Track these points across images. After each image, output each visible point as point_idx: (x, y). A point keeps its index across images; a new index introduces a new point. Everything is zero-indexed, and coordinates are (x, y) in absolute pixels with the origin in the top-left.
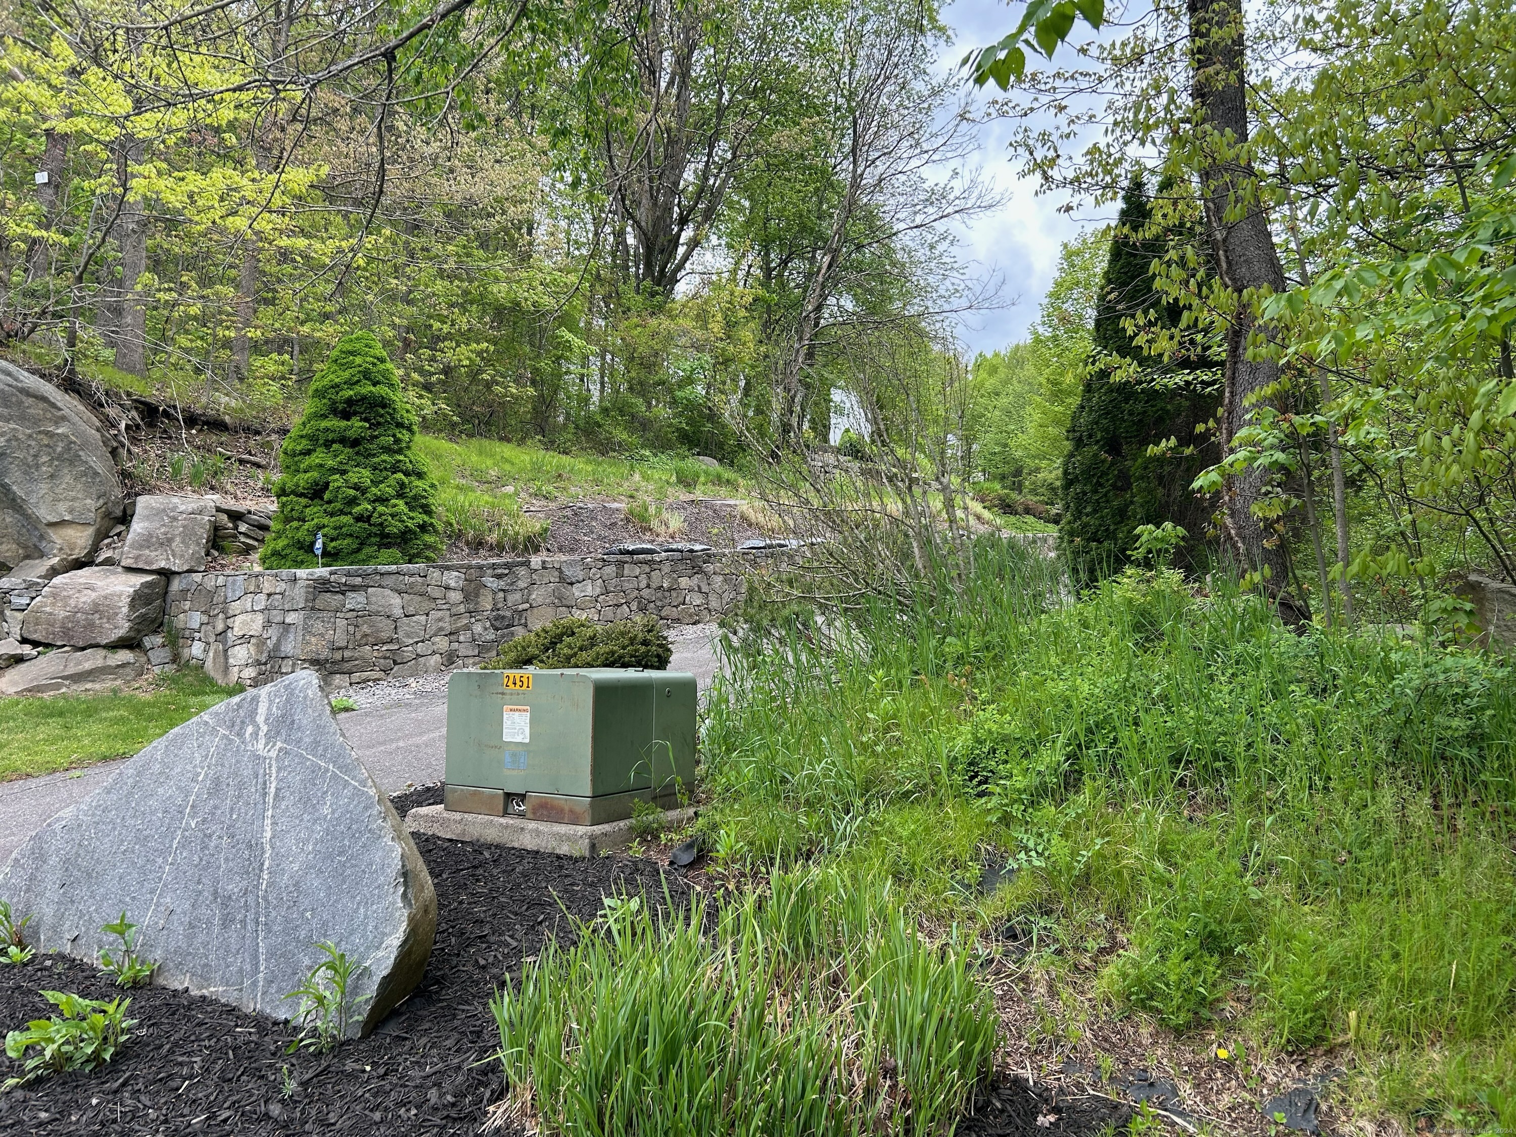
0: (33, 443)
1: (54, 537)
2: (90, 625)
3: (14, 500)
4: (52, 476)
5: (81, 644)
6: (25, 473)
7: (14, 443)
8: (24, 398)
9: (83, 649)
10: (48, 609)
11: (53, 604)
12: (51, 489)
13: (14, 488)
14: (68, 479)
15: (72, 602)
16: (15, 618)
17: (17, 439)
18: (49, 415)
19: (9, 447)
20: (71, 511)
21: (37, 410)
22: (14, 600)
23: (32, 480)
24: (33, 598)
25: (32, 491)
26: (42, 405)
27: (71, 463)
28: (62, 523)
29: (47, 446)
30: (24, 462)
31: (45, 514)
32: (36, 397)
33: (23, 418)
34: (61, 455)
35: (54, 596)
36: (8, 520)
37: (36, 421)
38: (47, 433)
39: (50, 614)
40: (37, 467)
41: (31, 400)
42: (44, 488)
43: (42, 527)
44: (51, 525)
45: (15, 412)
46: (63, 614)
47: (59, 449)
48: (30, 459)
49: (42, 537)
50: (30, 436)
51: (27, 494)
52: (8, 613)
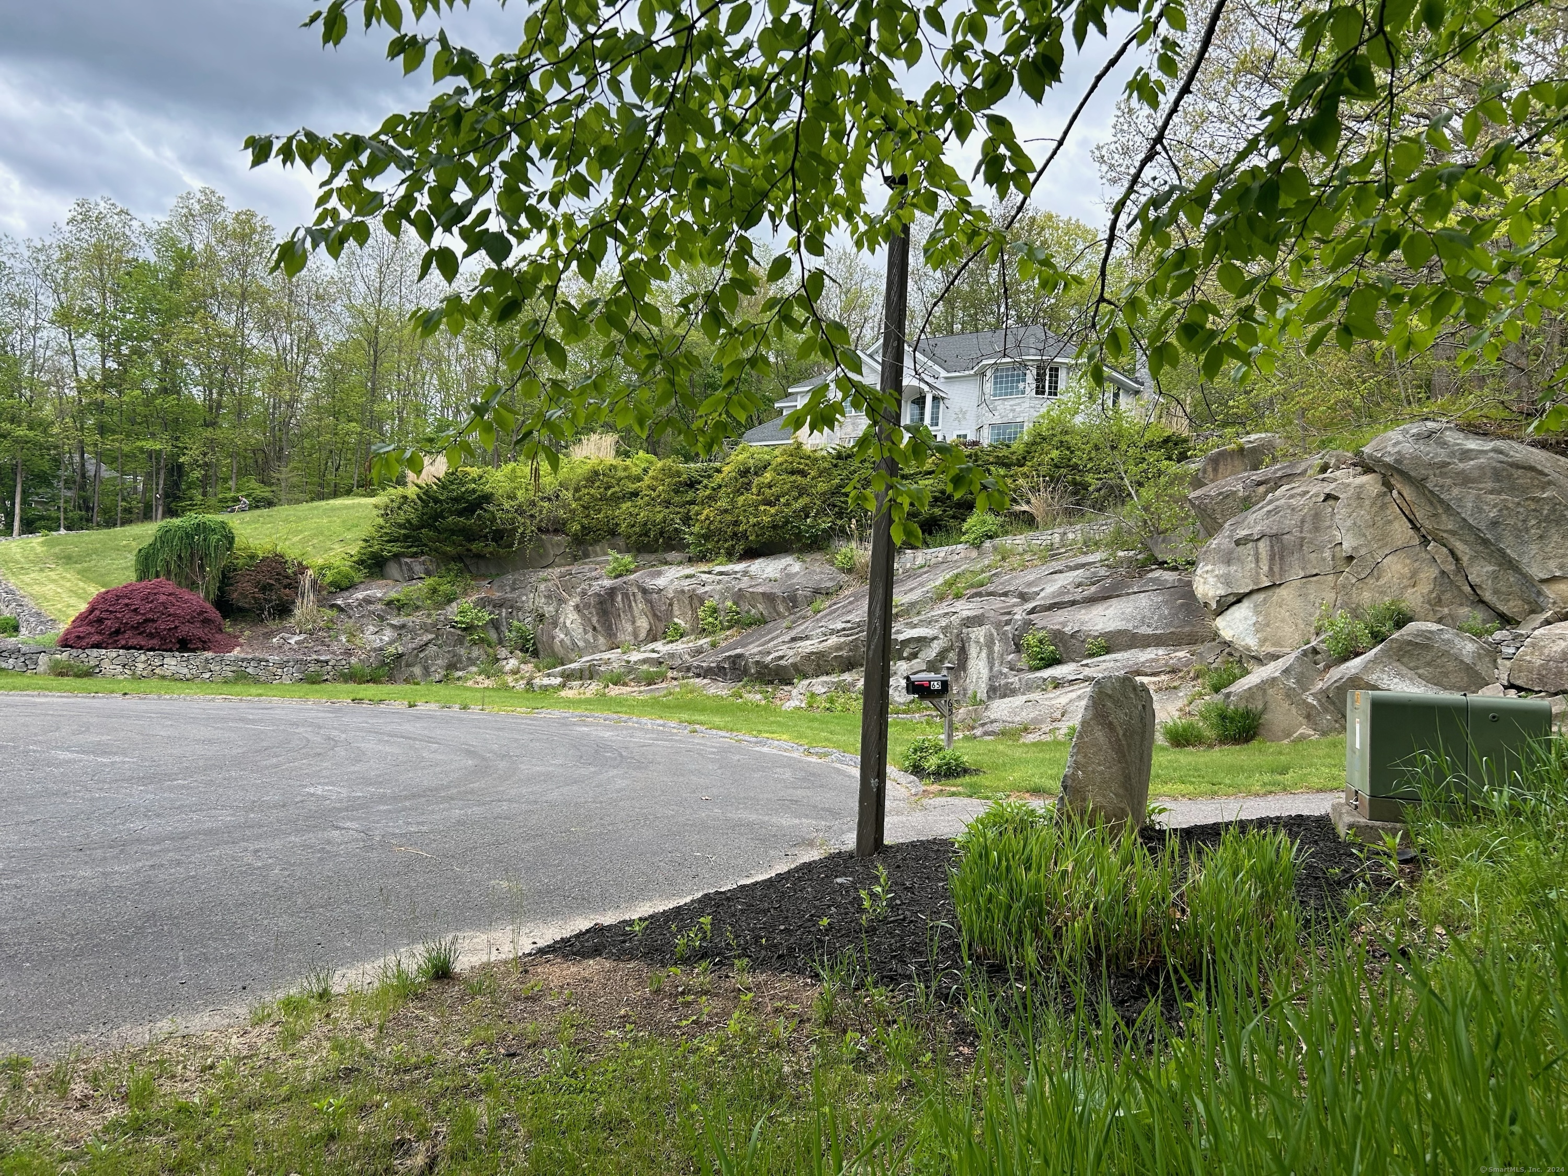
0: (1521, 510)
1: (1548, 592)
2: (1560, 673)
3: (1510, 562)
4: (1541, 537)
5: (1553, 690)
6: (1517, 537)
7: (1505, 512)
8: (1513, 471)
9: (1556, 694)
10: (1528, 658)
11: (1532, 654)
12: (1541, 549)
13: (1508, 551)
14: (1556, 538)
15: (1546, 651)
16: (1505, 666)
17: (1507, 508)
18: (1536, 482)
19: (1500, 516)
20: (1561, 567)
21: (1523, 479)
22: (1504, 650)
23: (1523, 543)
24: (1518, 648)
25: (1524, 553)
26: (1530, 474)
27: (1558, 522)
28: (1553, 579)
29: (1534, 510)
30: (1514, 526)
31: (1537, 572)
32: (1524, 468)
33: (1512, 489)
34: (1548, 516)
35: (1533, 645)
36: (1512, 579)
37: (1524, 490)
38: (1533, 499)
39: (1530, 662)
40: (1527, 530)
41: (1520, 472)
42: (1534, 548)
43: (1536, 583)
44: (1543, 581)
45: (1505, 484)
46: (1539, 662)
47: (1545, 512)
48: (1520, 524)
49: (1539, 593)
50: (1519, 504)
51: (1519, 555)
52: (1499, 661)
